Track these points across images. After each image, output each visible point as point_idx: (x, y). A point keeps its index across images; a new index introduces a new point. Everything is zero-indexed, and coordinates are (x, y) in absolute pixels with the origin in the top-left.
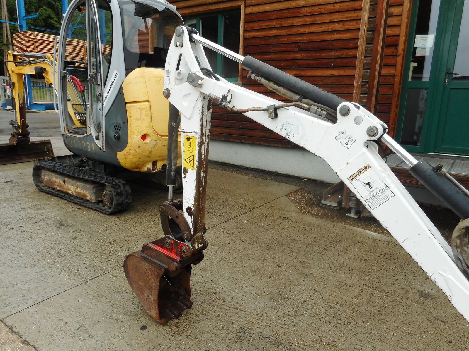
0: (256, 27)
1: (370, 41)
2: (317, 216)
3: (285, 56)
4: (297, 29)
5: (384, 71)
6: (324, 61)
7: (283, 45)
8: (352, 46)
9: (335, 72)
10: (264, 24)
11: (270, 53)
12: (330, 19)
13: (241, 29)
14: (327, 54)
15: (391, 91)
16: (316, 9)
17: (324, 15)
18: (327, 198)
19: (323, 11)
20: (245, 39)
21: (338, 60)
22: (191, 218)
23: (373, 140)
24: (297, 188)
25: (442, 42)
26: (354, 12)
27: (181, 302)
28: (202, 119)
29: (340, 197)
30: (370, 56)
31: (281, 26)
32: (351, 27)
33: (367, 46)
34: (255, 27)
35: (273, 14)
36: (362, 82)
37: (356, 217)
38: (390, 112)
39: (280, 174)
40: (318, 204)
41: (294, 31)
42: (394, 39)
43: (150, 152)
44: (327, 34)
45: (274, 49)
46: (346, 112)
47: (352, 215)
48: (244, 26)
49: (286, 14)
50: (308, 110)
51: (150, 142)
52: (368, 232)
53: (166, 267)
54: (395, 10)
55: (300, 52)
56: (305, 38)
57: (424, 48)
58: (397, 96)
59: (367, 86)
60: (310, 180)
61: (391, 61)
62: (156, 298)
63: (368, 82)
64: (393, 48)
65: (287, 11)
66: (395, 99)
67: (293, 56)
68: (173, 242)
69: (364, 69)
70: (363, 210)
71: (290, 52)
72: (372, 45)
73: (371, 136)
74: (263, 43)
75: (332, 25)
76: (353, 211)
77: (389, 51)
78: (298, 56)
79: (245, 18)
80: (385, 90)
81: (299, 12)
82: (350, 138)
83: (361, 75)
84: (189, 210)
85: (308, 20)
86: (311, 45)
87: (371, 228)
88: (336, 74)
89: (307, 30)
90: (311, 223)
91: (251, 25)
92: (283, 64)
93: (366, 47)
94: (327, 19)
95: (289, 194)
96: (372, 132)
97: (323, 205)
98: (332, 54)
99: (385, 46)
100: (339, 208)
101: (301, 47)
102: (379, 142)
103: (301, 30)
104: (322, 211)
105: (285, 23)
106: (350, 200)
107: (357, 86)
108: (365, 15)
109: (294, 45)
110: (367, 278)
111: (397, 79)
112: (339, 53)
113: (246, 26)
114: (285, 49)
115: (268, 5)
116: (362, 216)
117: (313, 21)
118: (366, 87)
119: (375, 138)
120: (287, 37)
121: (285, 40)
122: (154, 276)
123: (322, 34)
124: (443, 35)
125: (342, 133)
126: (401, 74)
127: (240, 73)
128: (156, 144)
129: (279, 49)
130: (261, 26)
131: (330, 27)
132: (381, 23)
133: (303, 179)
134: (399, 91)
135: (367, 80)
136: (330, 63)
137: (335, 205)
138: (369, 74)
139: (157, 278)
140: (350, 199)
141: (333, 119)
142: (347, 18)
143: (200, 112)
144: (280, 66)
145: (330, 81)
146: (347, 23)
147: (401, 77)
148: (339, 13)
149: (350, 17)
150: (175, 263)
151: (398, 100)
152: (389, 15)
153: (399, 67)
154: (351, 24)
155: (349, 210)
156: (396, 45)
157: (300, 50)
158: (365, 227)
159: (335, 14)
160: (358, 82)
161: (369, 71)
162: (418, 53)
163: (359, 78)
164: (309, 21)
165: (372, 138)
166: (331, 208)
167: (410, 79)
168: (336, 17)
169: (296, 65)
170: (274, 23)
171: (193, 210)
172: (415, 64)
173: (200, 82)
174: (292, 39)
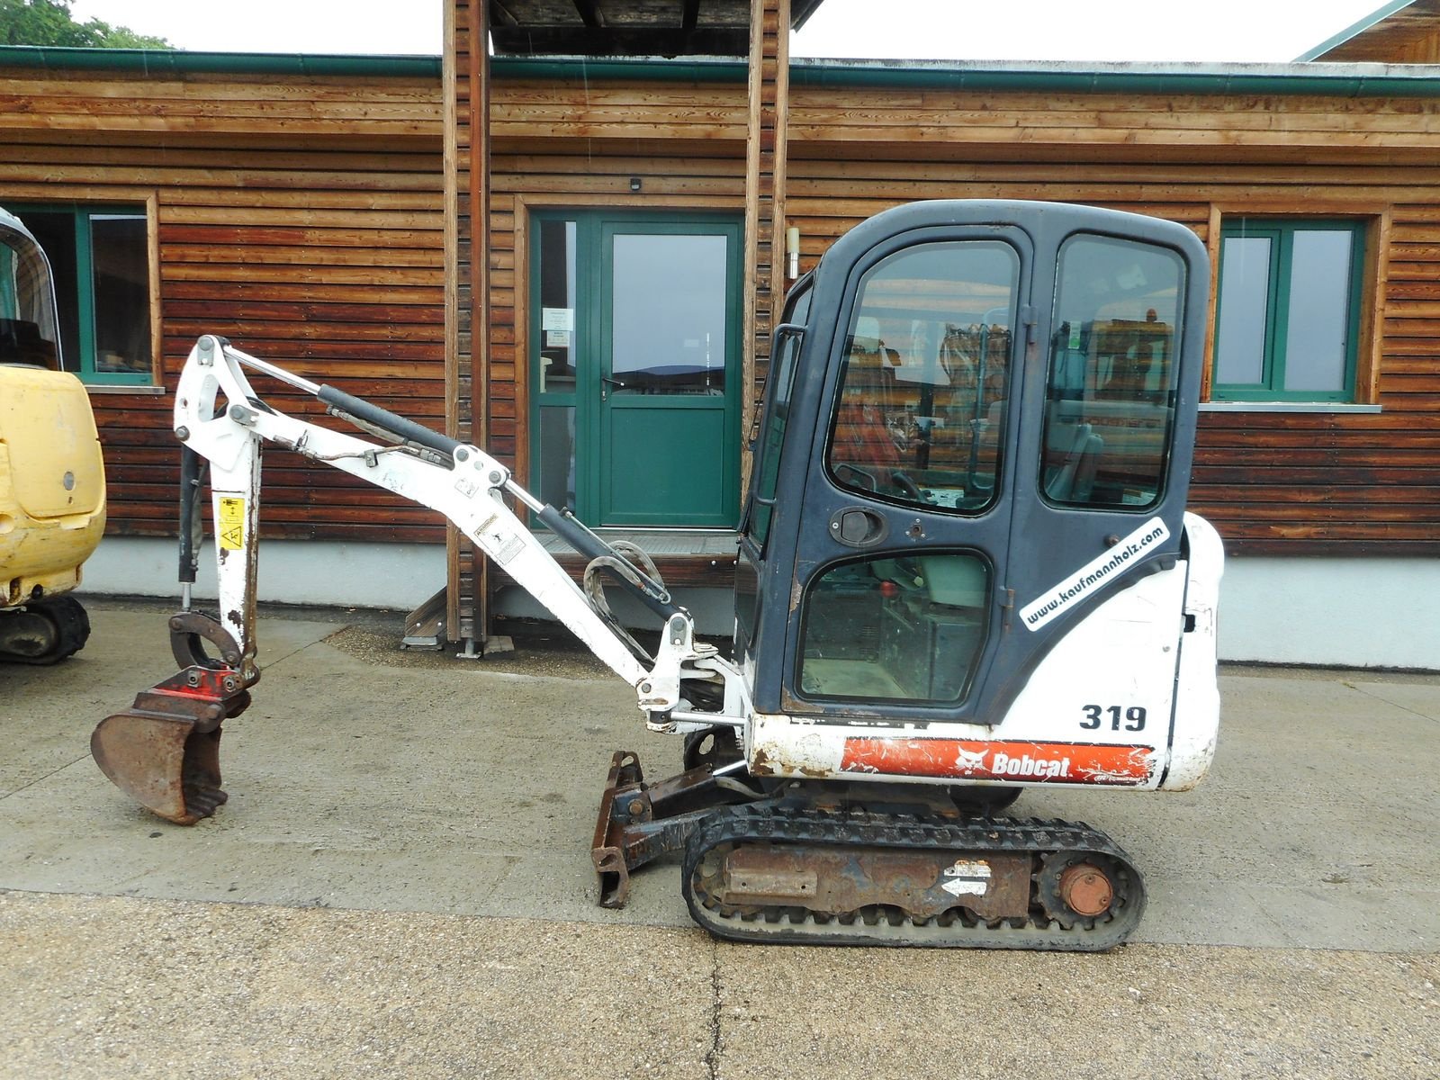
0: (194, 256)
1: (465, 327)
2: (401, 664)
3: (276, 330)
4: (299, 272)
5: (496, 373)
6: (373, 346)
7: (268, 305)
8: (427, 319)
9: (398, 371)
10: (215, 254)
11: (237, 321)
12: (375, 261)
13: (150, 257)
14: (375, 332)
15: (511, 413)
16: (341, 235)
17: (360, 251)
18: (414, 631)
19: (357, 242)
20: (163, 282)
21: (400, 346)
22: (239, 627)
23: (496, 488)
24: (341, 626)
25: (588, 326)
26: (422, 251)
27: (206, 796)
28: (252, 472)
29: (440, 624)
30: (469, 354)
31: (260, 262)
32: (420, 282)
33: (461, 334)
34: (189, 256)
35: (238, 234)
36: (460, 399)
37: (475, 657)
38: (515, 451)
39: (287, 604)
40: (397, 647)
41: (293, 276)
42: (506, 312)
43: (10, 557)
44: (371, 289)
45: (245, 312)
46: (464, 457)
47: (468, 654)
48: (159, 251)
49: (269, 236)
50: (418, 455)
51: (12, 532)
52: (501, 674)
53: (195, 718)
54: (501, 260)
55: (313, 324)
56: (322, 294)
57: (558, 333)
58: (523, 421)
59: (469, 406)
60: (362, 611)
61: (506, 355)
62: (177, 777)
63: (470, 399)
64: (506, 328)
65: (273, 231)
66: (521, 427)
67: (295, 330)
68: (204, 674)
69: (460, 376)
70: (487, 642)
71: (288, 321)
72: (469, 334)
73: (494, 482)
74: (216, 295)
75: (381, 274)
76: (469, 647)
77: (499, 335)
78: (309, 331)
79: (160, 233)
80: (500, 409)
81: (302, 237)
82: (472, 486)
83: (457, 386)
84: (233, 616)
85: (327, 257)
86: (336, 311)
87: (506, 669)
88: (400, 375)
89: (326, 278)
90: (393, 676)
91: (178, 251)
92: (272, 348)
93: (459, 337)
94: (368, 258)
95: (326, 639)
96: (494, 477)
97: (408, 646)
98: (386, 332)
99: (492, 325)
100: (440, 648)
101: (315, 312)
102: (503, 489)
103: (311, 276)
104: (409, 657)
105: (269, 256)
106: (462, 625)
107: (451, 406)
108: (451, 281)
109: (295, 307)
110: (508, 729)
111: (519, 389)
112: (400, 332)
113: (164, 251)
114: (276, 314)
115: (221, 210)
116: (486, 652)
117: (338, 260)
118: (467, 409)
119: (498, 485)
120: (276, 287)
121: (274, 293)
122: (170, 739)
123: (360, 288)
124: (588, 313)
125: (462, 481)
126: (526, 380)
127: (157, 363)
128: (25, 537)
129: (259, 313)
130: (207, 256)
131: (377, 278)
132: (480, 298)
133: (347, 609)
134: (526, 412)
135: (467, 394)
136: (385, 352)
137: (433, 642)
138: (470, 385)
139: (177, 741)
140: (461, 622)
141: (449, 464)
142: (410, 262)
143: (250, 462)
144: (266, 352)
145: (389, 389)
146: (411, 273)
147: (526, 386)
148: (393, 251)
149: (416, 262)
150: (214, 707)
151: (526, 429)
152: (491, 268)
153: (520, 366)
154: (420, 275)
155: (461, 646)
156: (510, 325)
157: (311, 320)
158: (494, 668)
159: (383, 251)
160: (452, 400)
161: (470, 379)
162: (552, 342)
163: (454, 391)
164: (329, 260)
165: (496, 485)
166: (426, 651)
167: (543, 390)
168: (386, 258)
169: (305, 352)
170: (240, 254)
171: (241, 614)
172: (549, 361)
173: (253, 418)
174: (289, 293)
